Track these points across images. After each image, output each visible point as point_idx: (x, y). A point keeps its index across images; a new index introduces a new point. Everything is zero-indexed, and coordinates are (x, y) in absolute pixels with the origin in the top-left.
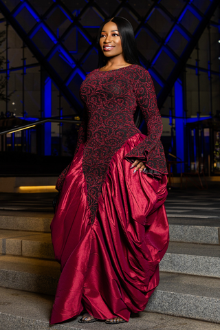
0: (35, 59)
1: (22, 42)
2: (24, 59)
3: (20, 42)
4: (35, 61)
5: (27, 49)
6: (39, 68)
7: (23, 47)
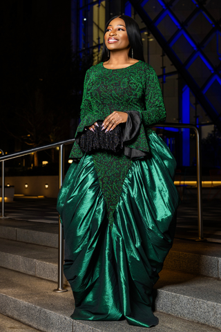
0: (173, 67)
1: (161, 49)
2: (163, 68)
3: (160, 50)
4: (174, 69)
5: (166, 57)
6: (176, 76)
7: (163, 55)
